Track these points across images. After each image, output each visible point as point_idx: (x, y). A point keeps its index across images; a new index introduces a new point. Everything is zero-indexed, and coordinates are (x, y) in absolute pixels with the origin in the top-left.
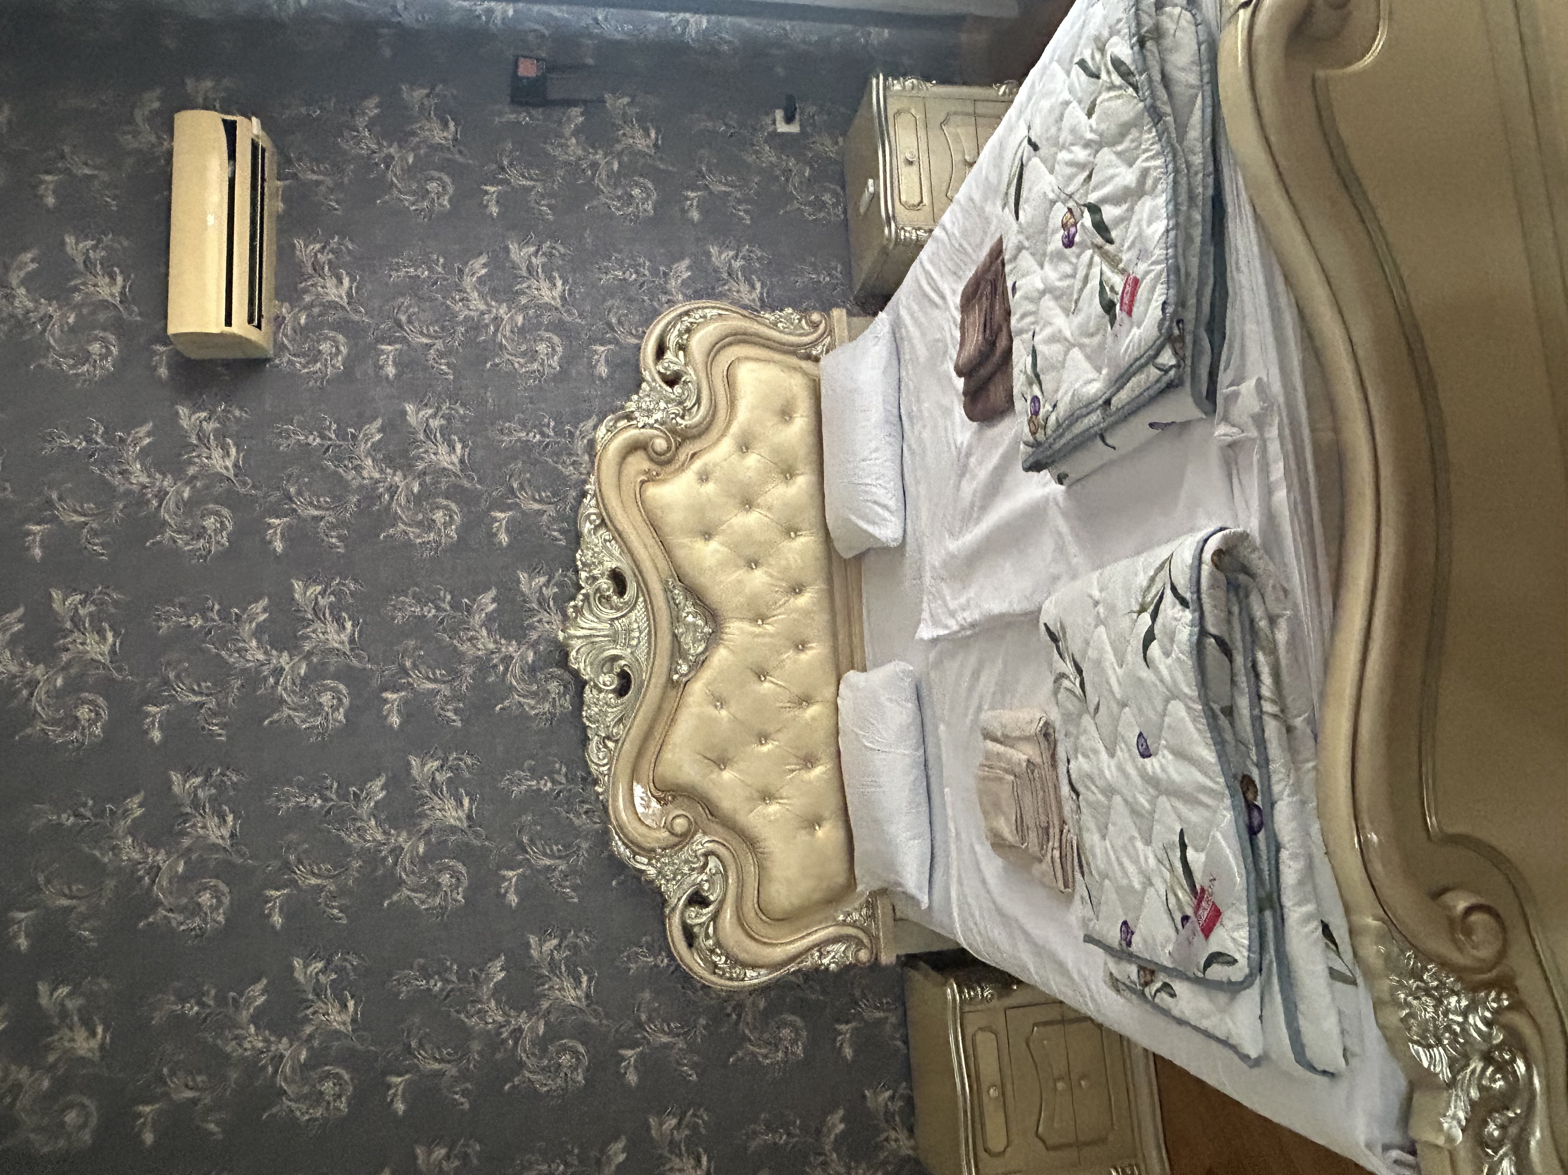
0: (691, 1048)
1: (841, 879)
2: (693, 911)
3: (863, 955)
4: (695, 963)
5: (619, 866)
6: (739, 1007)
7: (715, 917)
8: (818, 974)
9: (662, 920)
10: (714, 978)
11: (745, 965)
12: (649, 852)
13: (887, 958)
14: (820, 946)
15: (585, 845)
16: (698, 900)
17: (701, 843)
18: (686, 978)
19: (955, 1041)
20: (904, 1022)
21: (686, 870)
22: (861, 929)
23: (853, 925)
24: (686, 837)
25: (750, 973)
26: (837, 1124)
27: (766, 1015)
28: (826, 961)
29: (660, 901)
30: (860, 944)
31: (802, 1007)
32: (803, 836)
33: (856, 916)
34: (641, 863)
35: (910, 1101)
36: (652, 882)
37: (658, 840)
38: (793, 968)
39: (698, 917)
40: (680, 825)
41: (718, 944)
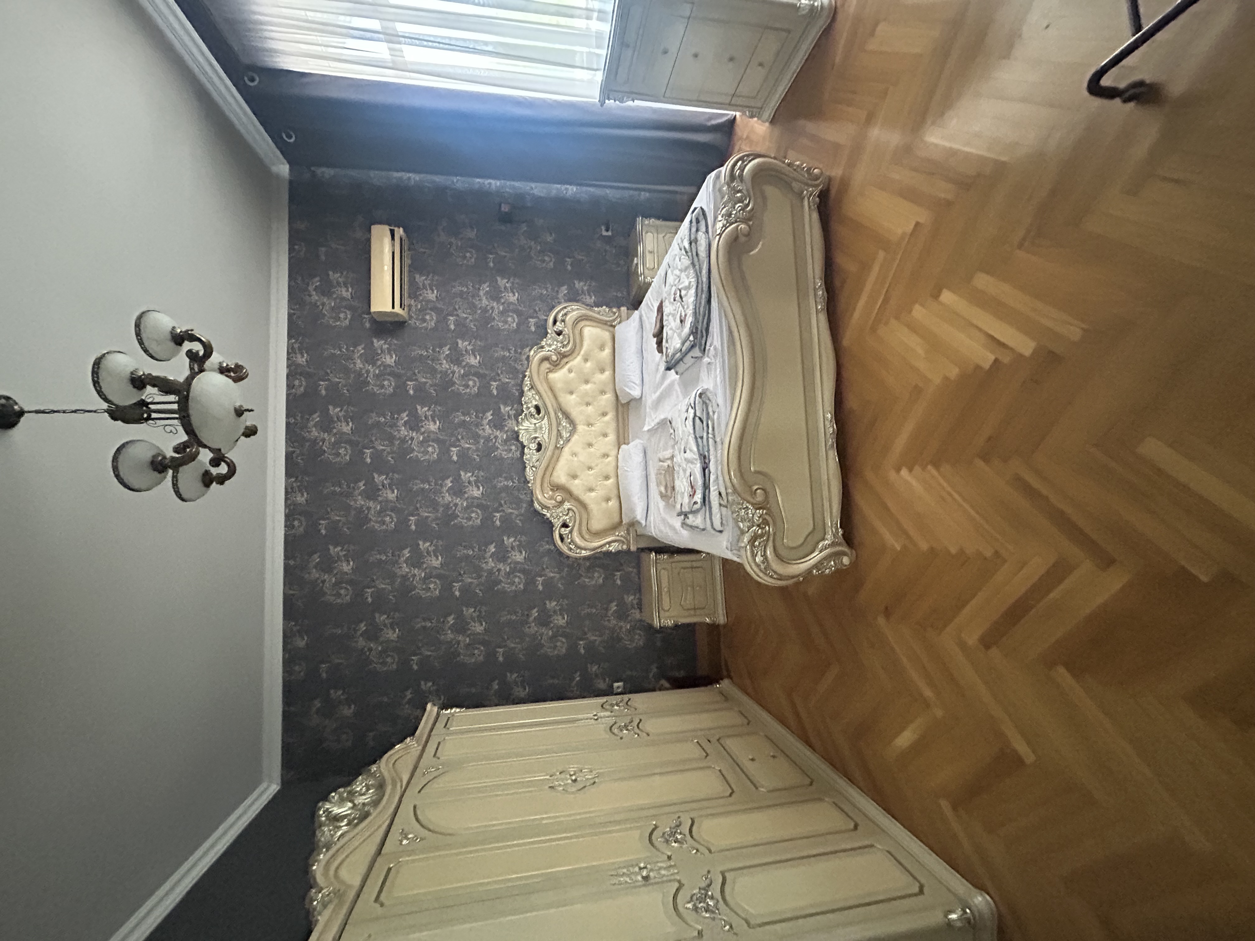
0: (562, 578)
1: (617, 519)
2: (563, 529)
3: (625, 547)
4: (564, 548)
5: (536, 512)
6: (579, 564)
7: (571, 532)
8: (608, 554)
9: (552, 532)
10: (570, 553)
11: (581, 549)
12: (548, 508)
13: (633, 548)
14: (609, 543)
15: (524, 505)
16: (565, 525)
17: (567, 505)
18: (561, 553)
19: (653, 571)
20: (639, 573)
21: (561, 515)
22: (624, 538)
23: (622, 536)
24: (561, 503)
25: (583, 552)
26: (613, 607)
27: (588, 569)
28: (611, 549)
29: (551, 525)
30: (623, 542)
31: (602, 566)
32: (604, 504)
33: (622, 533)
34: (545, 512)
35: (640, 600)
36: (548, 519)
37: (551, 504)
38: (599, 550)
39: (565, 531)
40: (559, 498)
41: (572, 541)
